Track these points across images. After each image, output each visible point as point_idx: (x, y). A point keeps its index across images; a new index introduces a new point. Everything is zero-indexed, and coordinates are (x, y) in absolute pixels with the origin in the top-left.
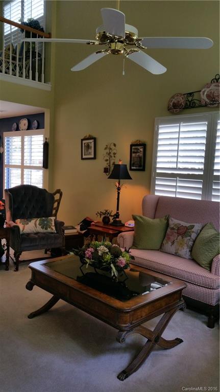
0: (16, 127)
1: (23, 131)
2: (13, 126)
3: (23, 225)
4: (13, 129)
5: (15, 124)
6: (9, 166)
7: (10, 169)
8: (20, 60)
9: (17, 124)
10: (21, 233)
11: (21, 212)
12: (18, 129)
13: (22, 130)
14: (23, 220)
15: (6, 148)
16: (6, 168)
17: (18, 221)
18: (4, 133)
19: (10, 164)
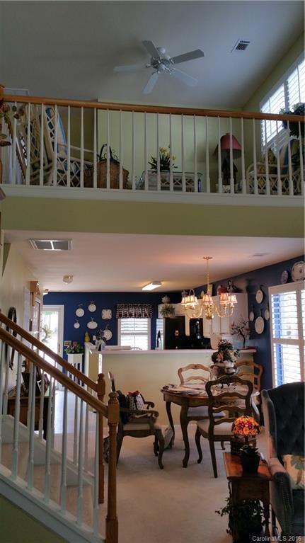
0: (286, 276)
1: (298, 282)
2: (283, 275)
3: (297, 471)
4: (282, 280)
5: (286, 272)
6: (281, 341)
7: (282, 345)
8: (285, 171)
9: (288, 272)
10: (293, 486)
11: (294, 441)
12: (290, 280)
13: (297, 280)
14: (298, 457)
15: (273, 311)
16: (275, 345)
17: (288, 458)
18: (269, 288)
19: (281, 337)
